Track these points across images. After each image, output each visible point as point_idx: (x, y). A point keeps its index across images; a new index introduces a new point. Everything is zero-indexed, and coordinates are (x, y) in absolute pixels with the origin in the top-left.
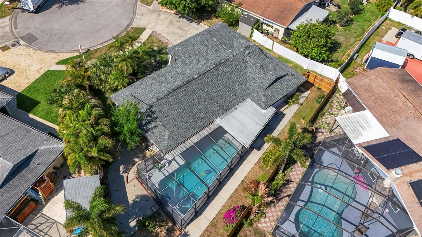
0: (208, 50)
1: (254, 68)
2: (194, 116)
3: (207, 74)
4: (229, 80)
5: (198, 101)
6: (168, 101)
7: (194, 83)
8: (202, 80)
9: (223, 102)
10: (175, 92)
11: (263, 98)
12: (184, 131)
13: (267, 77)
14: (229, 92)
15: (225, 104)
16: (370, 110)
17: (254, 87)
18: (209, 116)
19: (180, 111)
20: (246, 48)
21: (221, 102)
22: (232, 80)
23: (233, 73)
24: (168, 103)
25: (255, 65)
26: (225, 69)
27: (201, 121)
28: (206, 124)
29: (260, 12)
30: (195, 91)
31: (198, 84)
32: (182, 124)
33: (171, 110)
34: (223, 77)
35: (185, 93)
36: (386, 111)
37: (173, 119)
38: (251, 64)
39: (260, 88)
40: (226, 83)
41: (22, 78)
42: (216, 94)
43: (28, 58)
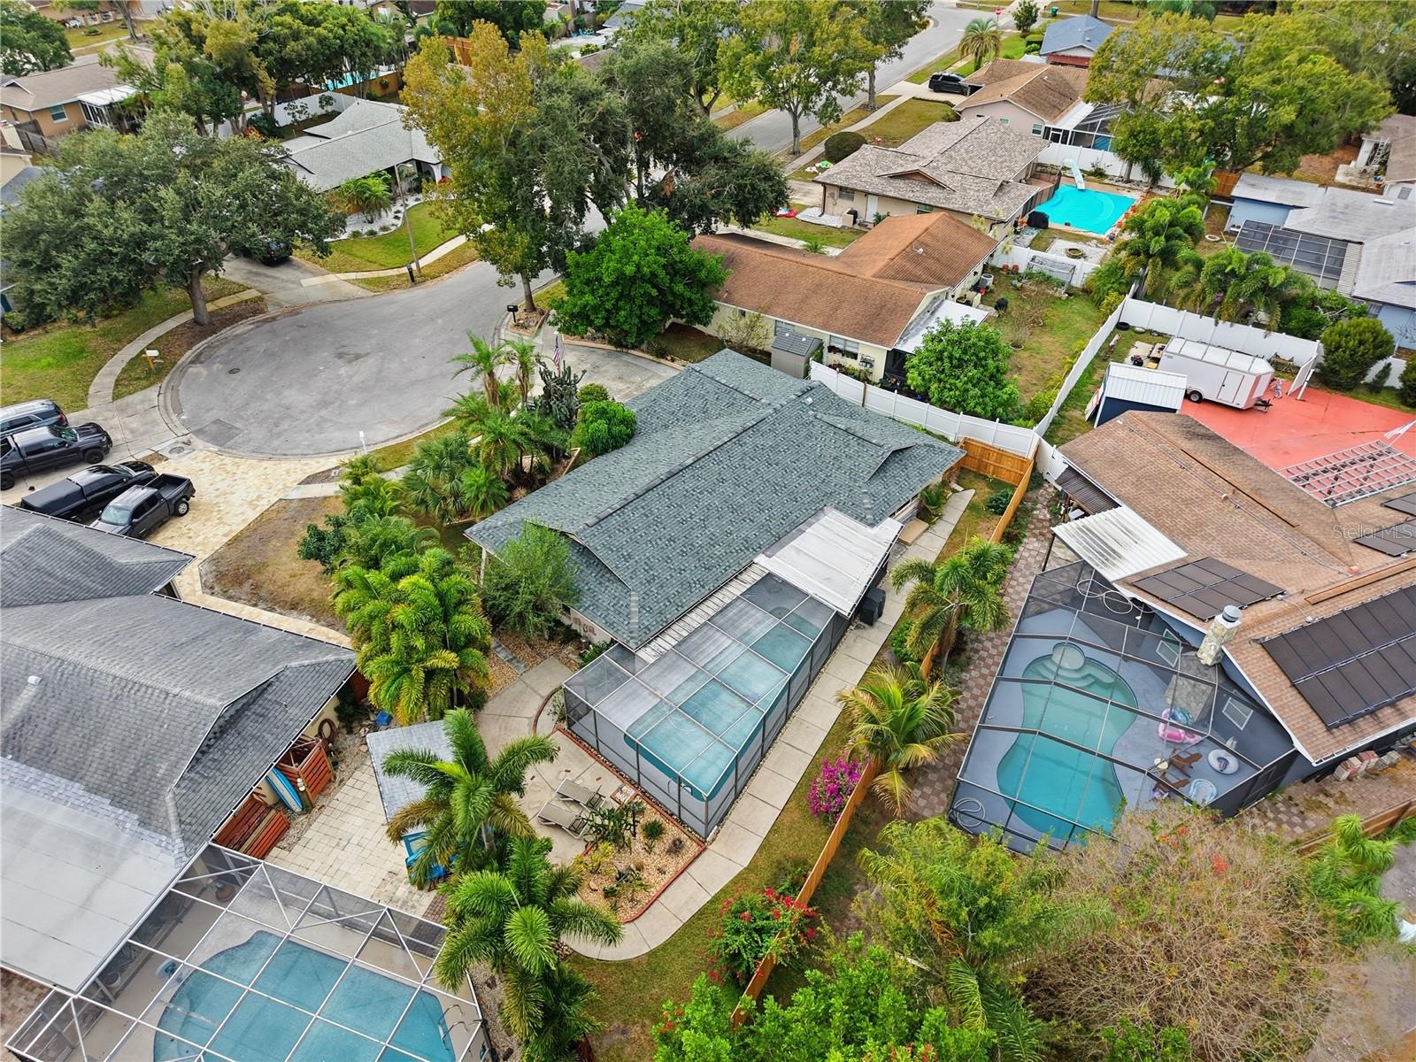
1: (831, 434)
2: (698, 553)
3: (716, 454)
4: (774, 466)
5: (702, 518)
6: (626, 521)
7: (687, 477)
8: (705, 469)
9: (768, 519)
10: (639, 499)
11: (865, 501)
12: (677, 592)
13: (868, 451)
15: (774, 522)
16: (1130, 506)
17: (839, 477)
18: (737, 552)
19: (659, 543)
20: (804, 393)
21: (763, 517)
22: (780, 465)
23: (782, 450)
24: (626, 526)
25: (832, 428)
26: (760, 441)
27: (719, 565)
28: (730, 572)
29: (820, 320)
30: (693, 495)
31: (696, 478)
32: (671, 576)
33: (637, 543)
34: (757, 460)
35: (667, 500)
36: (1168, 502)
37: (646, 563)
38: (821, 427)
39: (854, 477)
40: (767, 473)
41: (209, 523)
42: (745, 500)
43: (219, 478)
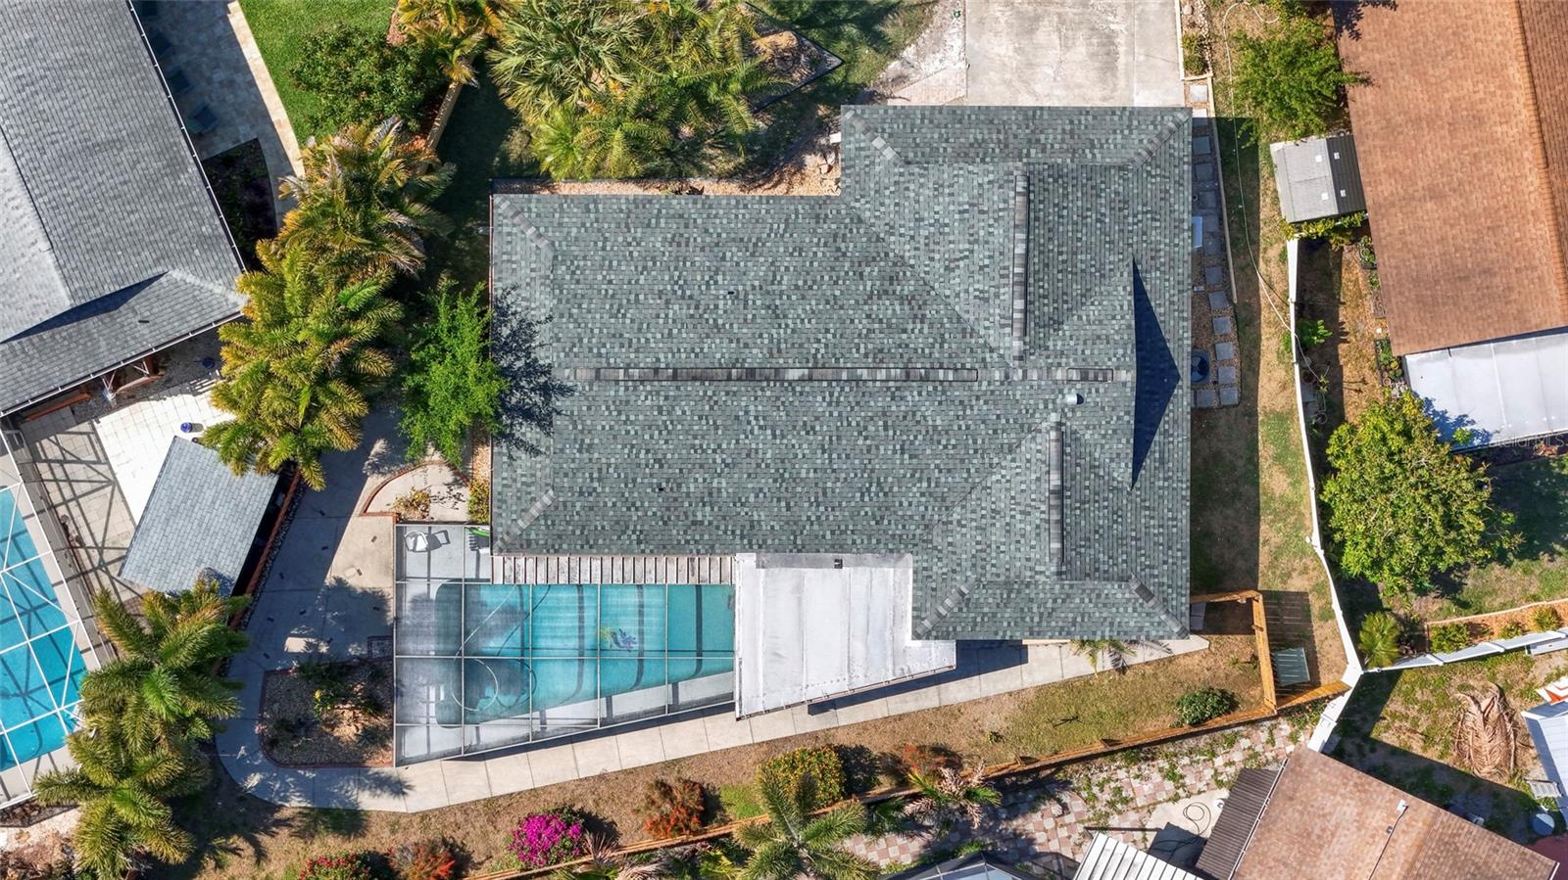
0: (961, 264)
1: (1034, 477)
2: (675, 499)
3: (842, 389)
4: (906, 456)
5: (729, 461)
6: (628, 402)
7: (768, 393)
8: (803, 398)
9: (813, 518)
10: (675, 383)
11: (948, 602)
12: (603, 528)
13: (1032, 547)
14: (863, 495)
15: (816, 527)
17: (966, 540)
18: (725, 532)
19: (642, 456)
20: (1085, 379)
22: (915, 461)
23: (944, 442)
24: (622, 408)
25: (1045, 469)
27: (685, 532)
28: (692, 548)
30: (749, 423)
31: (779, 403)
32: (614, 504)
33: (615, 437)
34: (891, 433)
35: (707, 408)
37: (600, 470)
38: (1039, 451)
39: (978, 561)
40: (885, 460)
42: (811, 475)
